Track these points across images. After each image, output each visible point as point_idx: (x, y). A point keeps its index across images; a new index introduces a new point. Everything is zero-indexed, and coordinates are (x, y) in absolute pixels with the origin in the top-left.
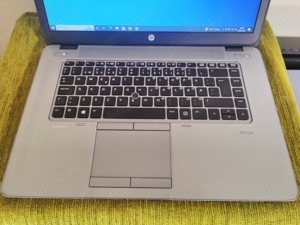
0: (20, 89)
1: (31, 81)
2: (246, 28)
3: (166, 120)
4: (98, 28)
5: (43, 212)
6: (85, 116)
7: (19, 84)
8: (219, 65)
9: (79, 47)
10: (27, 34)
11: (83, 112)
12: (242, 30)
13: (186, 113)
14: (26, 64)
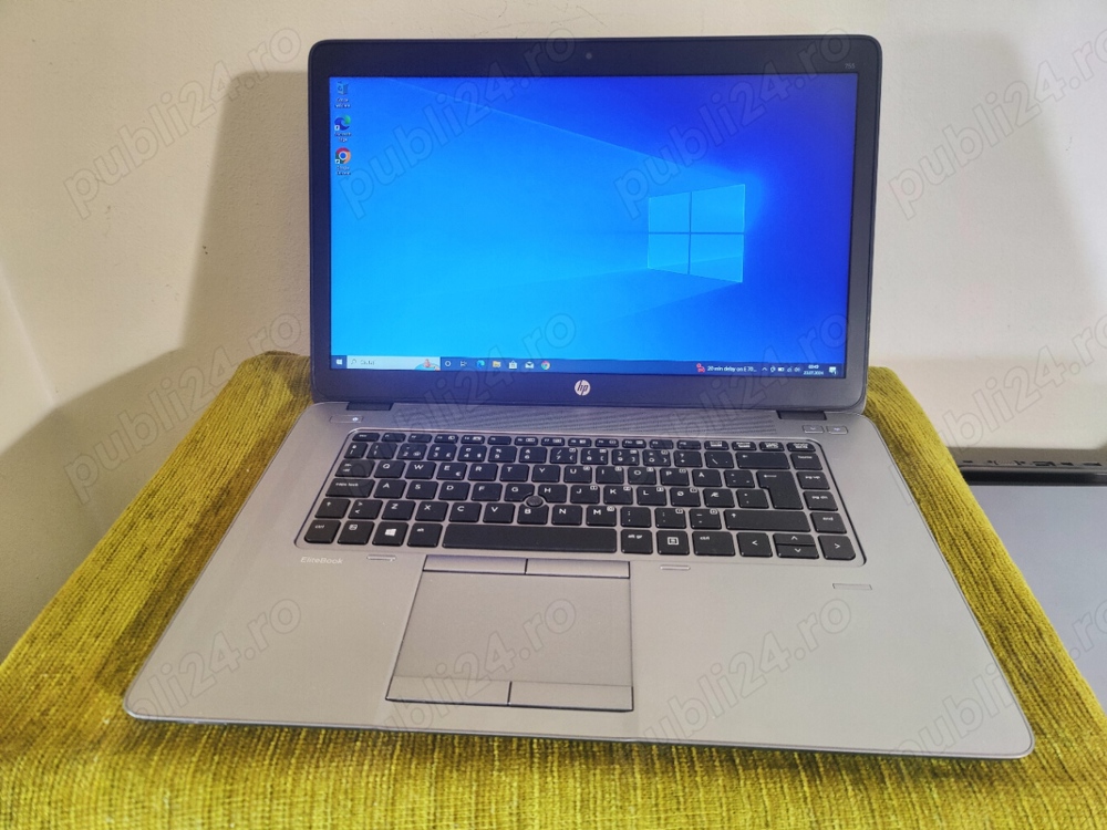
0: (226, 491)
1: (255, 477)
2: (824, 367)
3: (619, 555)
4: (448, 364)
5: (231, 777)
6: (395, 542)
7: (224, 481)
8: (762, 445)
9: (396, 406)
10: (266, 384)
11: (391, 532)
12: (814, 370)
13: (673, 541)
14: (253, 441)
